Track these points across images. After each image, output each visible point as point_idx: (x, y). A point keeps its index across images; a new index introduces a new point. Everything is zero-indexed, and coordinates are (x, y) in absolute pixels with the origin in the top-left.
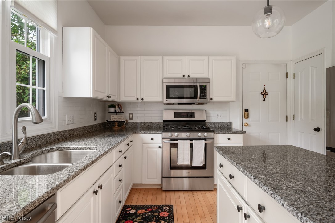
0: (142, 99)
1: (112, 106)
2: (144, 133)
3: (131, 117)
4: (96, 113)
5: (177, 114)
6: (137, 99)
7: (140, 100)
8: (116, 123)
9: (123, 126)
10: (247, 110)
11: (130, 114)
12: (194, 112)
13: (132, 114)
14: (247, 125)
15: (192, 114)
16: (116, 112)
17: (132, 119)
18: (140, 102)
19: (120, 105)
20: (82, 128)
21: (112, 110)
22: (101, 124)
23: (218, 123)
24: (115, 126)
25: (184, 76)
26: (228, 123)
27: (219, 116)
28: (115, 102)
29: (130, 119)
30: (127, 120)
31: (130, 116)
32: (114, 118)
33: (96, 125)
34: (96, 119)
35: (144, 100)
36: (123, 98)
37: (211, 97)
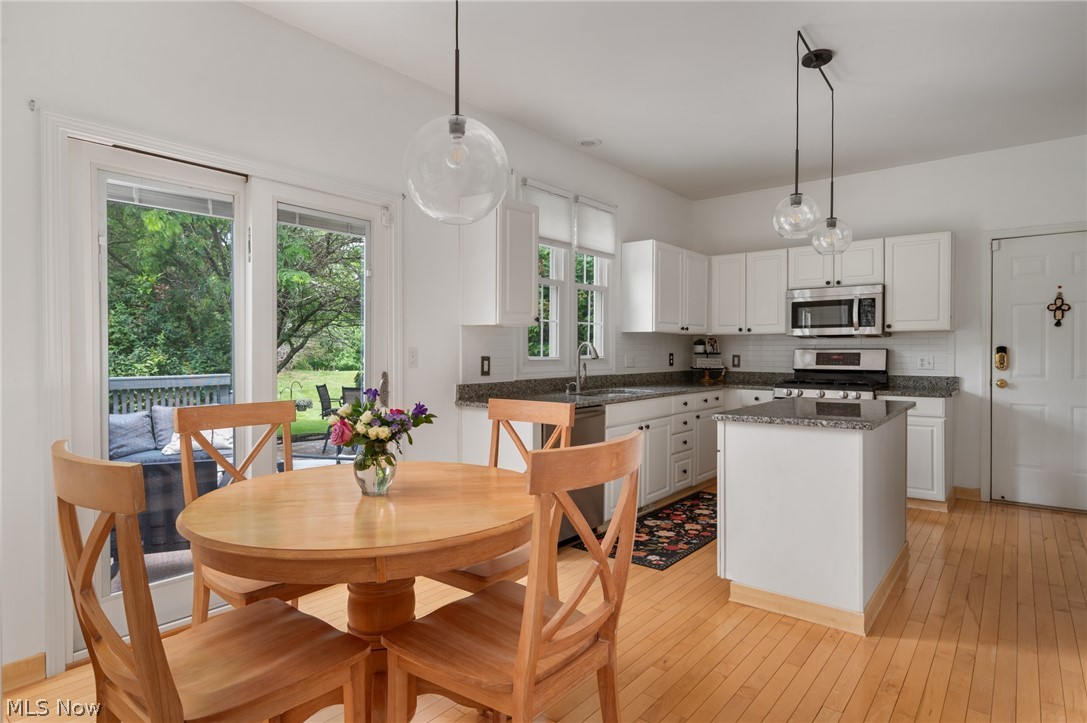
0: (749, 330)
1: (701, 342)
2: (744, 388)
3: (736, 363)
4: (671, 355)
5: (821, 358)
6: (740, 330)
7: (744, 332)
8: (707, 372)
9: (721, 378)
10: (1002, 350)
11: (734, 356)
12: (859, 354)
13: (738, 357)
14: (1003, 384)
15: (855, 358)
16: (705, 353)
17: (738, 366)
18: (745, 336)
19: (714, 340)
20: (648, 374)
21: (700, 349)
22: (681, 372)
23: (922, 378)
24: (704, 377)
25: (828, 283)
26: (948, 378)
27: (926, 363)
28: (703, 335)
29: (734, 366)
30: (726, 368)
31: (733, 361)
32: (702, 363)
33: (671, 374)
34: (671, 364)
35: (753, 332)
36: (717, 329)
37: (888, 322)
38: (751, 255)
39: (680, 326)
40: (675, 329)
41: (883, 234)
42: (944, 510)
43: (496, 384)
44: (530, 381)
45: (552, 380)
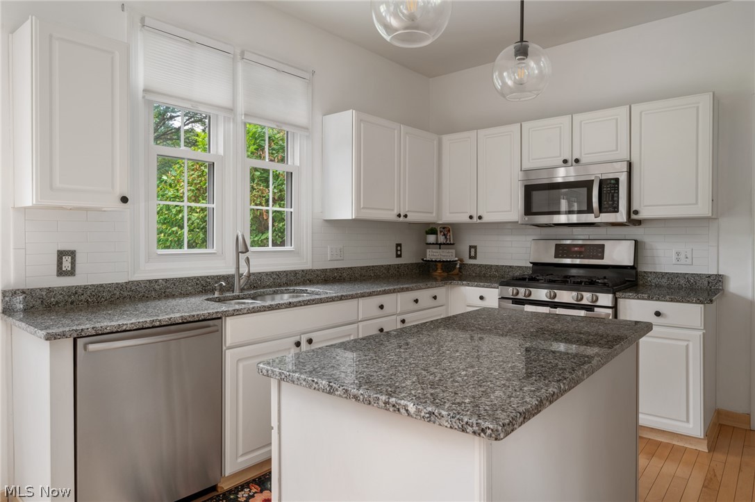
0: (480, 218)
1: (433, 231)
2: (468, 285)
3: (473, 254)
4: (399, 245)
5: (561, 250)
6: (471, 217)
7: (475, 220)
8: (439, 264)
9: (456, 271)
11: (471, 247)
12: (604, 245)
13: (475, 247)
15: (599, 251)
16: (437, 243)
17: (475, 257)
18: (479, 225)
19: (447, 229)
20: (362, 268)
21: (431, 238)
22: (412, 264)
23: (677, 275)
24: (437, 269)
25: (565, 161)
26: (709, 276)
27: (682, 256)
28: (434, 223)
29: (471, 257)
30: (461, 260)
31: (470, 252)
32: (433, 254)
33: (398, 266)
34: (399, 256)
35: (485, 220)
36: (448, 217)
37: (634, 208)
38: (482, 132)
39: (396, 212)
40: (390, 216)
41: (629, 101)
42: (703, 448)
43: (85, 288)
44: (157, 281)
45: (197, 278)
